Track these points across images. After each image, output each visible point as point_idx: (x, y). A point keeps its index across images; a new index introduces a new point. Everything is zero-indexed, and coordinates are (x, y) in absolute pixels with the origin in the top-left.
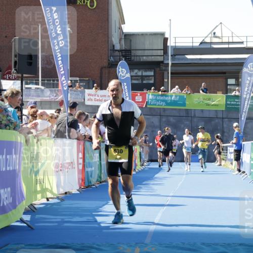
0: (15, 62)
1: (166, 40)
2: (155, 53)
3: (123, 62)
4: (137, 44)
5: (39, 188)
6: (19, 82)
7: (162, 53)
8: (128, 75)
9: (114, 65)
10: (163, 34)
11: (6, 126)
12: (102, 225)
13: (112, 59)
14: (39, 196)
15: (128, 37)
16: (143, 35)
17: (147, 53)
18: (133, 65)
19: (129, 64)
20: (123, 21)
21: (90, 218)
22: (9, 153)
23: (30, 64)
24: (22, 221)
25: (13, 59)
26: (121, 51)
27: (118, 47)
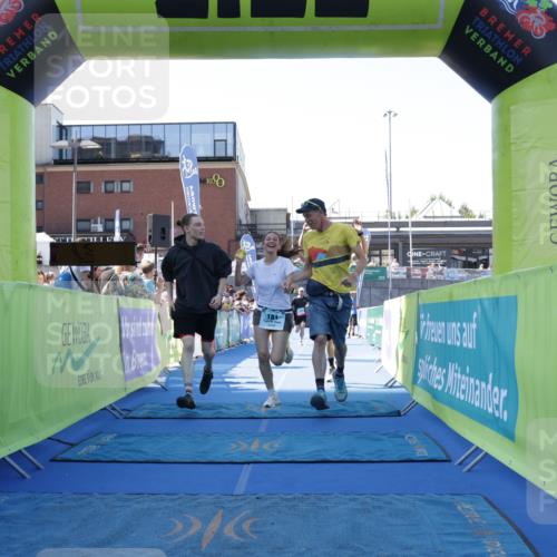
0: (150, 237)
1: (288, 215)
2: (278, 227)
3: (248, 235)
4: (262, 219)
5: (171, 352)
6: (153, 255)
7: (285, 227)
8: (253, 248)
9: (238, 239)
10: (285, 210)
11: (141, 295)
12: (232, 386)
13: (239, 233)
14: (172, 360)
15: (254, 213)
16: (267, 211)
17: (271, 227)
18: (257, 238)
19: (254, 238)
20: (248, 198)
21: (220, 380)
22: (144, 320)
23: (164, 238)
24: (156, 382)
25: (148, 234)
26: (247, 225)
27: (244, 222)
